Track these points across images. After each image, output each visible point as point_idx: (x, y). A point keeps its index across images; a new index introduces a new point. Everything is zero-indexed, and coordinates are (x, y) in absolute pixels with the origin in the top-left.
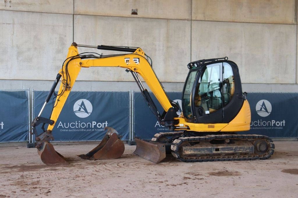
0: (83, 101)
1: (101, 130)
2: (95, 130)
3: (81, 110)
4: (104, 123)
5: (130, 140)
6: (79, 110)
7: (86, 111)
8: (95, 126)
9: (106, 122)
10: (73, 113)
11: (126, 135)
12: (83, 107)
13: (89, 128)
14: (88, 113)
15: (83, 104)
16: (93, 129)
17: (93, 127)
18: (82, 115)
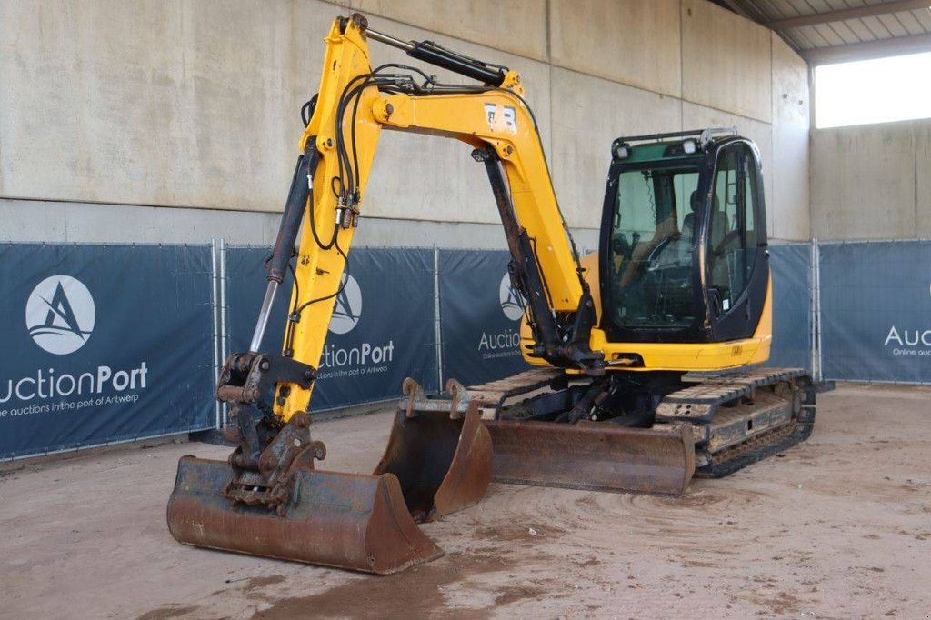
0: (60, 286)
1: (128, 398)
2: (105, 400)
3: (54, 324)
4: (137, 371)
5: (218, 426)
6: (49, 323)
7: (74, 328)
8: (107, 385)
9: (144, 364)
10: (26, 336)
11: (206, 409)
12: (61, 307)
13: (86, 394)
14: (79, 333)
15: (60, 296)
16: (99, 396)
17: (99, 390)
18: (61, 343)
